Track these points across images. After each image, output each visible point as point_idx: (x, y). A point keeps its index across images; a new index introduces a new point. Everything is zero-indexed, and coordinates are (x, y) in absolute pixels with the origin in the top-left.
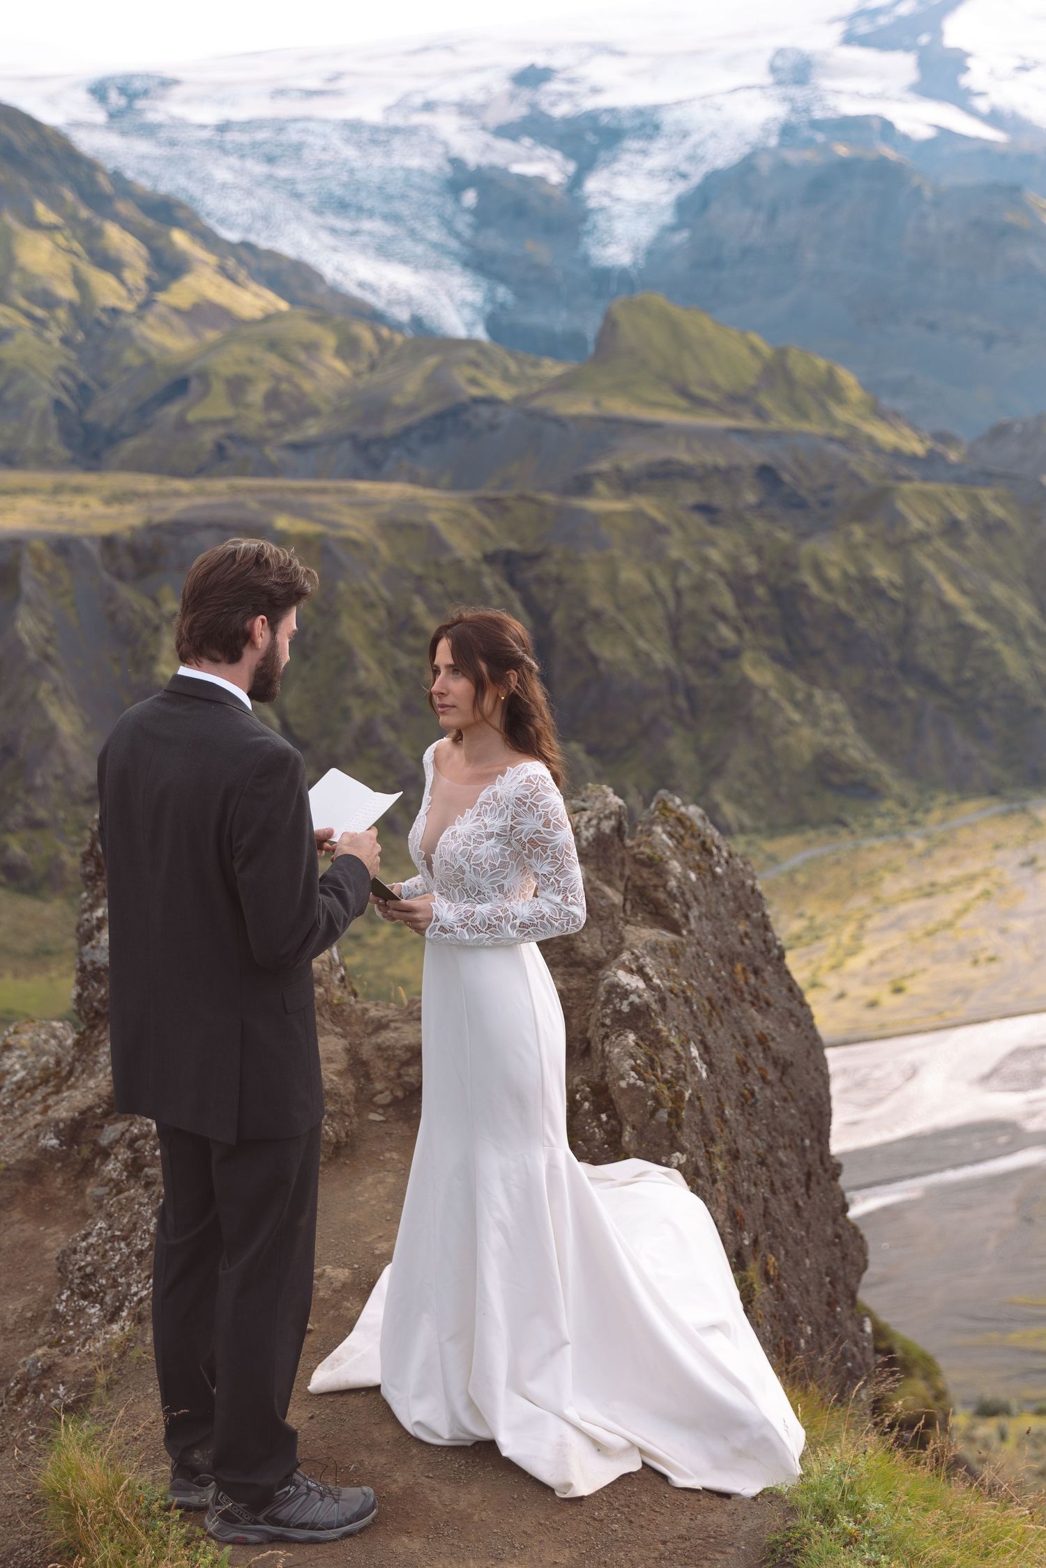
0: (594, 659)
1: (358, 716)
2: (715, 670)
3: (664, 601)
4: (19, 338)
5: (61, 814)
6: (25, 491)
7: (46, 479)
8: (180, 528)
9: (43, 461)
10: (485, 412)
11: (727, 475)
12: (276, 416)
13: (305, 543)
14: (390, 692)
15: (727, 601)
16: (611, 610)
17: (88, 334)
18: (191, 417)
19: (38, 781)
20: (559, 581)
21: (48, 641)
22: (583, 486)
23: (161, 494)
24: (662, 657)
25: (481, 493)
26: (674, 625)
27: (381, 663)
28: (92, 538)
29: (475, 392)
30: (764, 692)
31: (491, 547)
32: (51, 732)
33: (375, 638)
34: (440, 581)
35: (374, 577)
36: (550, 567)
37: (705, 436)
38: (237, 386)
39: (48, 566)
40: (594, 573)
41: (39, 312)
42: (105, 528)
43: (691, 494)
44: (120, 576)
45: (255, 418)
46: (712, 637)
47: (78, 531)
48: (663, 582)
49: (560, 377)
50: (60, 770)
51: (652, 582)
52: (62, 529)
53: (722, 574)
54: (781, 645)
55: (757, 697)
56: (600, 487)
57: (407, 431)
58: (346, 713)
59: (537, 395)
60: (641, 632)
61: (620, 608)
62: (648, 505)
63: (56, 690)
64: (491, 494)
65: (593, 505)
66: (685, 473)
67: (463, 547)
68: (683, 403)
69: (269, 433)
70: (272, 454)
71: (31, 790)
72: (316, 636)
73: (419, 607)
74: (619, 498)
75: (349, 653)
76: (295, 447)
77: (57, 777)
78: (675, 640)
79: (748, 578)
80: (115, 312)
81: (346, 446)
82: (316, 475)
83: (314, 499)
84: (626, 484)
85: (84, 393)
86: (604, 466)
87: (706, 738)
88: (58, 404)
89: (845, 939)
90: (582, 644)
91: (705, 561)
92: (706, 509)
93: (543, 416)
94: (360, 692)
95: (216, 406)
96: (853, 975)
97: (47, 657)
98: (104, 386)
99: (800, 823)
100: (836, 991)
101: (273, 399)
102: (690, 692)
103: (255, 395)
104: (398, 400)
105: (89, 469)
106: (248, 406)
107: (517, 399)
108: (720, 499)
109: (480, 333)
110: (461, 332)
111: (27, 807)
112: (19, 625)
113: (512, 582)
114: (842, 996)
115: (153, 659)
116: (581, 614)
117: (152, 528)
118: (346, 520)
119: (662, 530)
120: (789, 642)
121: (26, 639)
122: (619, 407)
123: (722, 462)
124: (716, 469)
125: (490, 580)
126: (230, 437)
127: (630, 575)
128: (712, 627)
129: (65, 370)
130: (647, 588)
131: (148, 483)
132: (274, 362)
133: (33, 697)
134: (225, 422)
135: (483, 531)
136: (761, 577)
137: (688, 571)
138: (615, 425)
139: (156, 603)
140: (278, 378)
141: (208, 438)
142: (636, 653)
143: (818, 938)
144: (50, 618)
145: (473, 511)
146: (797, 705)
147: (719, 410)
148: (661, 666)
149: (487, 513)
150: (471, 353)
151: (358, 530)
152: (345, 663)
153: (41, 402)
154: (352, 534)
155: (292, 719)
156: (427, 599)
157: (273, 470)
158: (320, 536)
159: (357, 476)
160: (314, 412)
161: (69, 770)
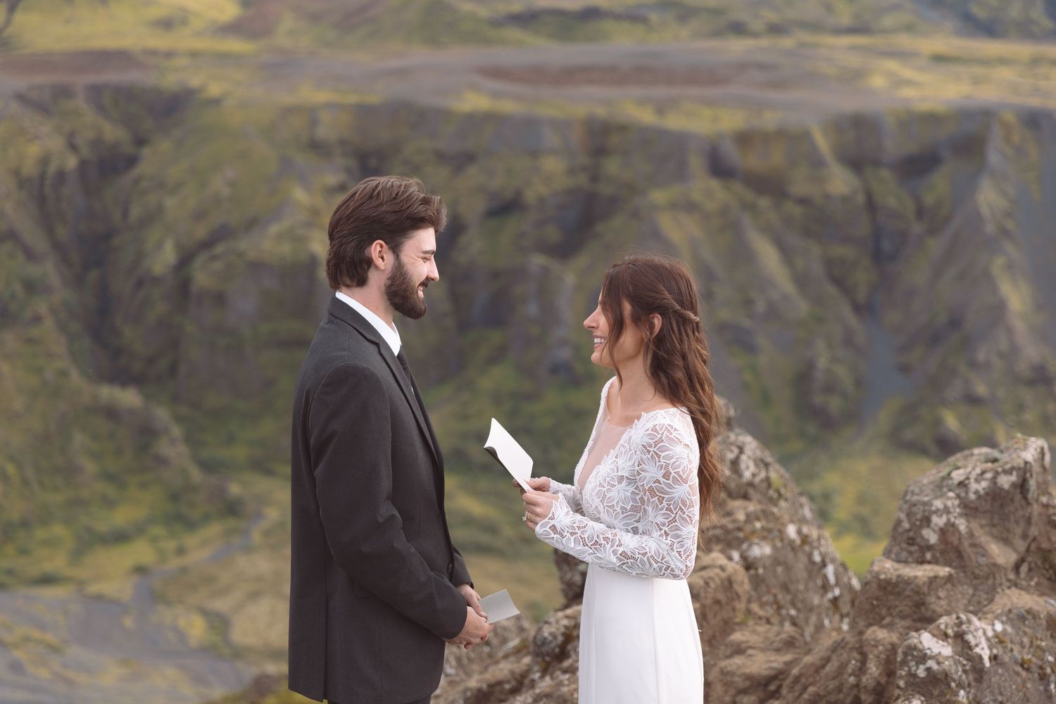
5: (1001, 393)
6: (1003, 61)
7: (1023, 49)
9: (1026, 31)
19: (981, 357)
21: (1008, 215)
32: (999, 308)
39: (1016, 138)
50: (1005, 348)
52: (1035, 102)
63: (1010, 267)
71: (973, 365)
77: (1001, 355)
97: (1005, 232)
111: (967, 382)
112: (980, 196)
121: (985, 211)
133: (986, 270)
144: (1013, 193)
161: (1014, 350)
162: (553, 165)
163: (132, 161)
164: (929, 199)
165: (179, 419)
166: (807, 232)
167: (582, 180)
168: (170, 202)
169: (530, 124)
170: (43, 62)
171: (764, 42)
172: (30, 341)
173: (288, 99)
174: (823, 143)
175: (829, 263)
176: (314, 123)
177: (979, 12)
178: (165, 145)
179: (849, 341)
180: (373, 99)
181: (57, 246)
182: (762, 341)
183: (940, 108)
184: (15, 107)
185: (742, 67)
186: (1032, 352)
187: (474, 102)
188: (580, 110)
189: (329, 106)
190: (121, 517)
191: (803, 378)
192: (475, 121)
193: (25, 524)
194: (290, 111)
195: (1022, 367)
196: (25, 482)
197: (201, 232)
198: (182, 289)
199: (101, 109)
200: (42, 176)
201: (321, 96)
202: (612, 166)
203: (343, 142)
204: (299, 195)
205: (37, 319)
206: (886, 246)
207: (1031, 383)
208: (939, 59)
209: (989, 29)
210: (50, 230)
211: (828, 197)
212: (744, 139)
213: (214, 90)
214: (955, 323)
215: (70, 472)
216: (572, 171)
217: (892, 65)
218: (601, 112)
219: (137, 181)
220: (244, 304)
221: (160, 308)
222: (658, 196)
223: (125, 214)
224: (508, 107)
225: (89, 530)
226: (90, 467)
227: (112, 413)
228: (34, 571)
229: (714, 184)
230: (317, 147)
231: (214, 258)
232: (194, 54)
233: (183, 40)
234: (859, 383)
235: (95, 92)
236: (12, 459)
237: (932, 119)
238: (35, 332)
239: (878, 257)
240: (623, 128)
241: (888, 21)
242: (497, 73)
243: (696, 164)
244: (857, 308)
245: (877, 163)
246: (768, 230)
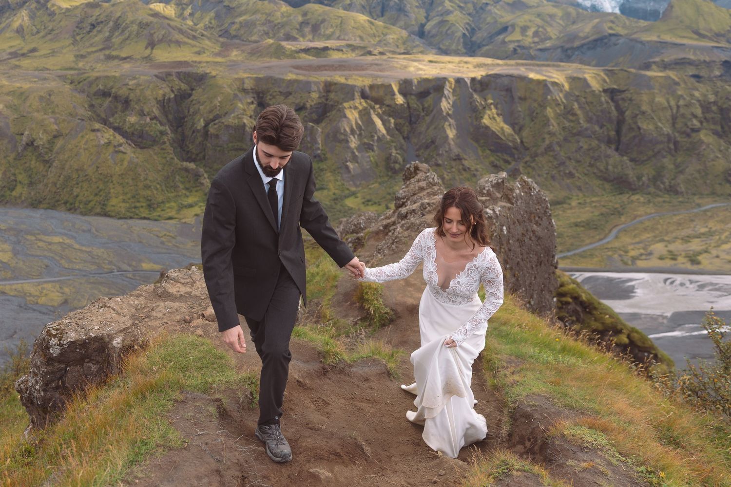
0: (639, 128)
1: (547, 142)
2: (688, 135)
3: (671, 109)
4: (455, 13)
5: (446, 163)
6: (449, 62)
7: (457, 59)
8: (497, 76)
9: (457, 53)
10: (613, 39)
11: (708, 64)
12: (536, 40)
13: (539, 82)
14: (560, 134)
15: (699, 111)
16: (649, 111)
17: (477, 12)
18: (507, 40)
19: (441, 152)
20: (631, 100)
21: (449, 109)
22: (647, 67)
23: (493, 65)
24: (667, 129)
25: (606, 68)
26: (674, 118)
27: (559, 124)
28: (468, 78)
29: (611, 32)
30: (708, 145)
31: (606, 87)
32: (446, 137)
33: (558, 116)
34: (585, 98)
35: (561, 95)
36: (627, 95)
37: (703, 49)
38: (524, 29)
39: (453, 86)
40: (645, 98)
41: (462, 5)
42: (473, 75)
43: (691, 71)
44: (475, 91)
45: (528, 40)
46: (689, 124)
47: (464, 76)
48: (673, 103)
49: (645, 26)
50: (447, 149)
51: (668, 102)
52: (459, 75)
53: (699, 101)
54: (719, 128)
55: (704, 147)
56: (654, 67)
57: (582, 46)
58: (544, 139)
59: (635, 33)
60: (660, 120)
61: (654, 111)
62: (672, 74)
63: (450, 125)
64: (610, 68)
65: (649, 73)
66: (691, 63)
67: (595, 85)
68: (696, 36)
69: (533, 45)
70: (532, 52)
71: (438, 155)
72: (537, 113)
73: (576, 106)
74: (661, 71)
75: (548, 120)
76: (541, 50)
77: (446, 152)
78: (674, 124)
79: (710, 103)
80: (487, 4)
81: (559, 50)
82: (547, 60)
83: (544, 68)
84: (665, 66)
85: (473, 31)
86: (657, 59)
87: (679, 160)
88: (464, 34)
89: (723, 237)
90: (636, 123)
91: (692, 96)
92: (697, 77)
93: (636, 41)
94: (549, 133)
95: (516, 36)
96: (724, 251)
97: (449, 115)
98: (480, 29)
99: (713, 194)
100: (715, 255)
101: (536, 34)
102: (676, 143)
103: (530, 33)
104: (581, 35)
105: (471, 56)
106: (526, 36)
107: (626, 35)
108: (703, 73)
109: (617, 11)
110: (610, 11)
111: (436, 160)
112: (442, 104)
113: (612, 99)
114: (717, 257)
115: (482, 118)
116: (638, 112)
117: (488, 76)
118: (554, 76)
119: (677, 84)
120: (723, 128)
121: (443, 109)
122: (668, 38)
123: (707, 59)
124: (705, 61)
125: (604, 98)
126: (519, 46)
127: (660, 99)
128: (690, 120)
129: (468, 24)
130: (666, 104)
131: (489, 61)
132: (538, 21)
133: (443, 127)
134: (518, 41)
135: (605, 81)
136: (715, 103)
137: (684, 99)
138: (664, 44)
139: (486, 100)
140: (539, 27)
141: (511, 46)
142: (657, 127)
143: (712, 236)
144: (451, 103)
145: (602, 74)
146: (720, 151)
147: (710, 39)
148: (666, 133)
149: (607, 75)
150: (612, 18)
151: (558, 79)
152: (547, 123)
153: (459, 34)
154: (556, 81)
155: (524, 140)
156: (579, 104)
157: (532, 58)
158: (545, 81)
159: (562, 61)
160: (550, 38)
161: (450, 150)
162: (315, 95)
163: (190, 95)
164: (426, 105)
165: (206, 172)
166: (390, 116)
167: (323, 100)
168: (201, 107)
169: (308, 83)
170: (162, 65)
171: (377, 57)
172: (162, 149)
173: (236, 76)
174: (395, 89)
175: (396, 124)
176: (243, 83)
177: (444, 48)
178: (200, 90)
179: (401, 148)
180: (261, 76)
181: (169, 121)
182: (375, 148)
183: (430, 77)
184: (155, 79)
185: (372, 65)
186: (456, 150)
187: (291, 76)
188: (323, 79)
189: (247, 78)
190: (190, 200)
191: (388, 158)
192: (291, 82)
193: (163, 202)
194: (236, 79)
195: (452, 155)
196: (162, 190)
197: (211, 117)
198: (206, 134)
199: (180, 79)
200: (164, 100)
201: (246, 75)
202: (332, 96)
203: (252, 89)
204: (240, 105)
205: (164, 143)
206: (413, 119)
207: (455, 160)
208: (431, 61)
209: (446, 52)
210: (167, 116)
211: (397, 104)
212: (372, 87)
213: (214, 73)
214: (433, 142)
215: (175, 187)
216: (319, 98)
217: (416, 64)
218: (329, 79)
219: (192, 101)
220: (225, 138)
221: (200, 139)
222: (346, 105)
223: (189, 112)
224: (301, 78)
225: (182, 204)
226: (181, 186)
227: (187, 170)
228: (167, 216)
229: (362, 100)
230: (244, 91)
231: (215, 124)
232: (207, 62)
233: (204, 58)
234: (404, 161)
235: (178, 73)
236: (158, 183)
237: (427, 80)
238: (163, 146)
239: (411, 122)
240: (336, 84)
241: (414, 51)
242: (297, 67)
243: (357, 95)
244: (404, 138)
245: (411, 94)
246: (379, 115)
